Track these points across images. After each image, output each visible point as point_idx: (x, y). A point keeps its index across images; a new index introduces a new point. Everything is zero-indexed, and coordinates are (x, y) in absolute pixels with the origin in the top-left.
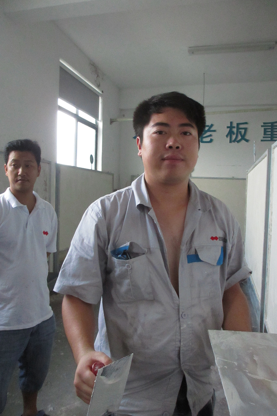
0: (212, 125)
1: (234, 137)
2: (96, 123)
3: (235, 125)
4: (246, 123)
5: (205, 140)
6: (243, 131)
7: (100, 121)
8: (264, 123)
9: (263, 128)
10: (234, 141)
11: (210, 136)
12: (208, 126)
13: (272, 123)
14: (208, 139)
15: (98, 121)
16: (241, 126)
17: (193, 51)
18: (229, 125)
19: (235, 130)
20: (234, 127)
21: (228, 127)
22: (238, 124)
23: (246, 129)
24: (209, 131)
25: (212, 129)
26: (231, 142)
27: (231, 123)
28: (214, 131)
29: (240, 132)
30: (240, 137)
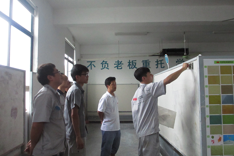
0: (121, 62)
1: (131, 66)
2: (73, 61)
3: (131, 61)
4: (136, 61)
5: (119, 68)
6: (134, 64)
7: (75, 61)
8: (143, 61)
9: (142, 63)
10: (131, 68)
11: (121, 66)
12: (120, 62)
13: (146, 61)
14: (120, 68)
15: (74, 61)
16: (134, 62)
17: (117, 34)
18: (129, 62)
19: (131, 64)
20: (131, 62)
21: (128, 62)
22: (132, 61)
23: (135, 63)
24: (120, 64)
25: (121, 63)
26: (129, 69)
27: (129, 61)
28: (123, 64)
29: (133, 64)
30: (133, 67)
